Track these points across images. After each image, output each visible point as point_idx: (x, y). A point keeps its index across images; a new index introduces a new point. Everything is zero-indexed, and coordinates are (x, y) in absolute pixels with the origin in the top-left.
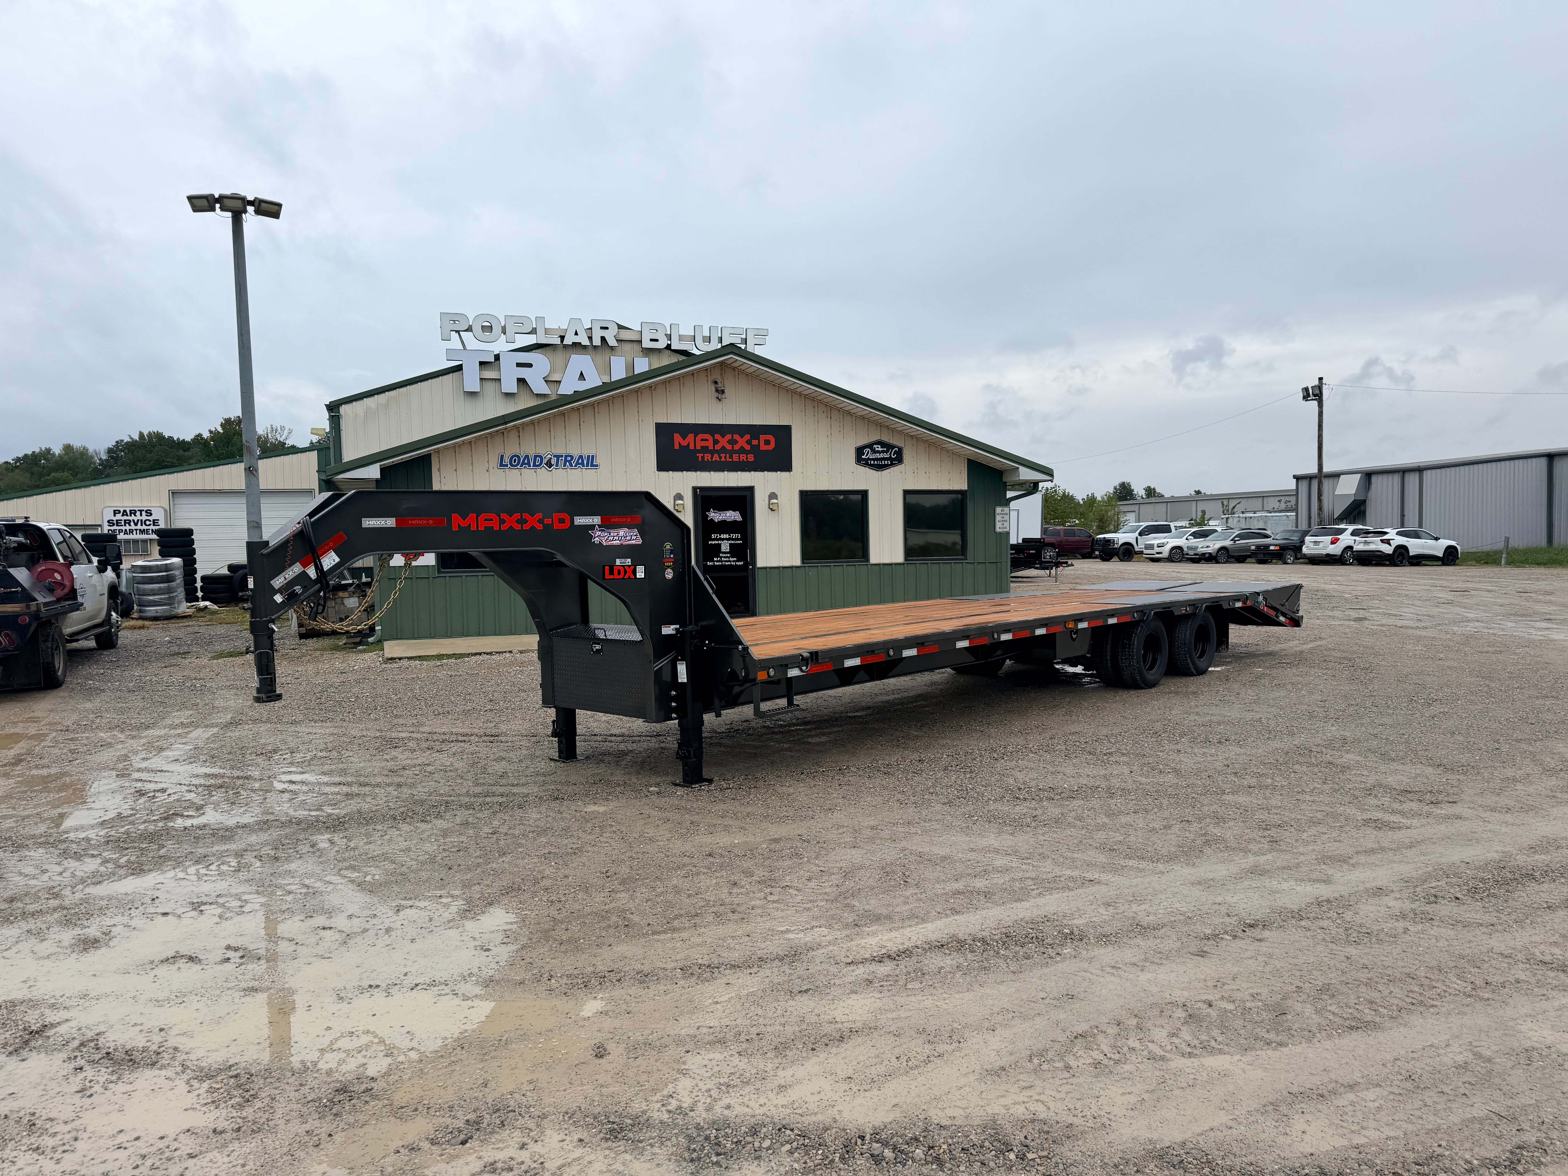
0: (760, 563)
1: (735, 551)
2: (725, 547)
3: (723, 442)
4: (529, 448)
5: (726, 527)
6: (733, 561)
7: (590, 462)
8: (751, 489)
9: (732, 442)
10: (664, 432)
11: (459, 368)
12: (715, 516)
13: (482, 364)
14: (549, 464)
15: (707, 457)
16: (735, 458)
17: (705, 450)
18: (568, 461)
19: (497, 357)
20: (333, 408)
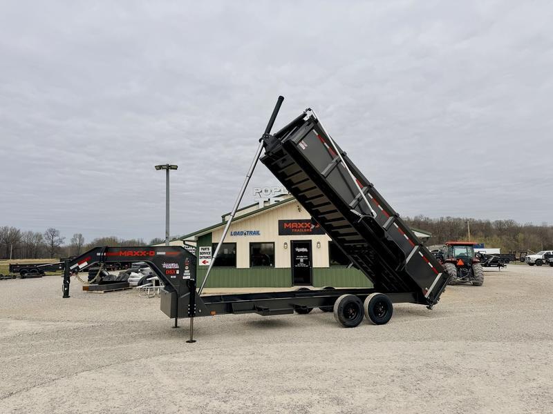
0: (314, 266)
1: (305, 262)
2: (302, 260)
3: (301, 225)
4: (239, 229)
5: (301, 253)
6: (305, 265)
7: (257, 233)
8: (311, 241)
9: (304, 225)
10: (281, 223)
11: (258, 204)
12: (298, 250)
13: (265, 202)
14: (245, 234)
15: (295, 230)
16: (305, 230)
17: (295, 228)
18: (251, 233)
19: (269, 200)
20: (224, 217)
